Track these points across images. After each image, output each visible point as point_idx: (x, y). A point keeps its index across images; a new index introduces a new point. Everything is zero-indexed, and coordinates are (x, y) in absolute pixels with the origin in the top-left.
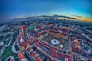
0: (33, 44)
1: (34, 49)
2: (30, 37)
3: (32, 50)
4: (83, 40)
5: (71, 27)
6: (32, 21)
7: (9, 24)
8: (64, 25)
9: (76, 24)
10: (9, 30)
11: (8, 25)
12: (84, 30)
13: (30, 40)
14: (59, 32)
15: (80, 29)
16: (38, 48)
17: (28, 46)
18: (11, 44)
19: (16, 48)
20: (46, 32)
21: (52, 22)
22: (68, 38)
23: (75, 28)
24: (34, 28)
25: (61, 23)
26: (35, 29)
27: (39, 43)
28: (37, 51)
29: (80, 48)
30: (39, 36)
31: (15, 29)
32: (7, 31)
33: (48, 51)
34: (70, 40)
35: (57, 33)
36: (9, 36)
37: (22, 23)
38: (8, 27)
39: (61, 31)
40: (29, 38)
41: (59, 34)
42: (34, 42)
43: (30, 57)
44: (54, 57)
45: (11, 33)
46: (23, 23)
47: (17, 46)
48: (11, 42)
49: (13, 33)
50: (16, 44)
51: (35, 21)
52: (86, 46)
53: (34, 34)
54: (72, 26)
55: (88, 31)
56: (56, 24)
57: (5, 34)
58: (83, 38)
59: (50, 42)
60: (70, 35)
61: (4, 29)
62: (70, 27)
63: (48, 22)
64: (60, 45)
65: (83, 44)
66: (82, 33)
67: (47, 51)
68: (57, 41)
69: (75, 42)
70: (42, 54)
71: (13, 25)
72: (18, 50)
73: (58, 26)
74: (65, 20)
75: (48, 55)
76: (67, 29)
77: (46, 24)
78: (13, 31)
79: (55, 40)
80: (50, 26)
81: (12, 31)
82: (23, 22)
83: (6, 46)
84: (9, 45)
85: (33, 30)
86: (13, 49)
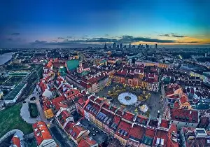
0: (73, 103)
1: (77, 116)
2: (68, 87)
3: (72, 119)
4: (195, 89)
5: (164, 61)
6: (75, 49)
7: (22, 52)
8: (147, 59)
9: (174, 52)
10: (20, 67)
11: (20, 54)
12: (194, 64)
13: (68, 94)
14: (137, 76)
15: (185, 62)
16: (87, 115)
17: (62, 109)
18: (21, 100)
19: (31, 110)
20: (107, 76)
21: (120, 52)
22: (160, 87)
23: (171, 62)
24: (79, 67)
25: (140, 55)
26: (81, 69)
27: (90, 103)
28: (84, 121)
29: (190, 107)
30: (90, 85)
31: (33, 65)
32: (16, 67)
33: (111, 123)
34: (163, 91)
35: (132, 77)
36: (19, 79)
37: (52, 53)
38: (19, 59)
39: (141, 72)
40: (64, 89)
41: (136, 80)
42: (76, 100)
43: (64, 137)
44: (128, 136)
45: (25, 72)
46: (54, 53)
47: (35, 105)
48: (22, 95)
49: (29, 73)
50: (32, 102)
51: (82, 50)
52: (204, 100)
53: (78, 81)
54: (166, 59)
55: (204, 64)
56: (129, 57)
57: (9, 74)
58: (193, 82)
59: (115, 99)
60: (163, 79)
61: (9, 61)
62: (161, 61)
63: (109, 52)
64: (141, 105)
65: (196, 97)
66: (189, 71)
67: (108, 122)
69: (178, 96)
71: (30, 55)
72: (35, 117)
73: (134, 61)
74: (147, 46)
75: (112, 132)
76: (155, 67)
77: (106, 57)
78: (30, 69)
80: (114, 62)
81: (27, 70)
82: (55, 50)
83: (7, 102)
84: (14, 101)
85: (76, 71)
86: (24, 112)
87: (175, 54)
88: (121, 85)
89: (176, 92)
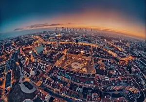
2: (43, 65)
3: (53, 81)
5: (95, 42)
8: (85, 40)
16: (59, 77)
17: (47, 78)
22: (92, 59)
23: (100, 43)
24: (44, 50)
25: (81, 37)
27: (59, 71)
29: (104, 69)
33: (72, 78)
34: (93, 61)
35: (77, 53)
39: (82, 50)
40: (42, 67)
42: (52, 71)
44: (80, 82)
50: (24, 81)
53: (47, 60)
64: (83, 68)
65: (109, 64)
68: (78, 64)
70: (65, 82)
75: (73, 82)
76: (90, 46)
79: (75, 63)
87: (103, 38)
88: (71, 58)
89: (99, 62)
